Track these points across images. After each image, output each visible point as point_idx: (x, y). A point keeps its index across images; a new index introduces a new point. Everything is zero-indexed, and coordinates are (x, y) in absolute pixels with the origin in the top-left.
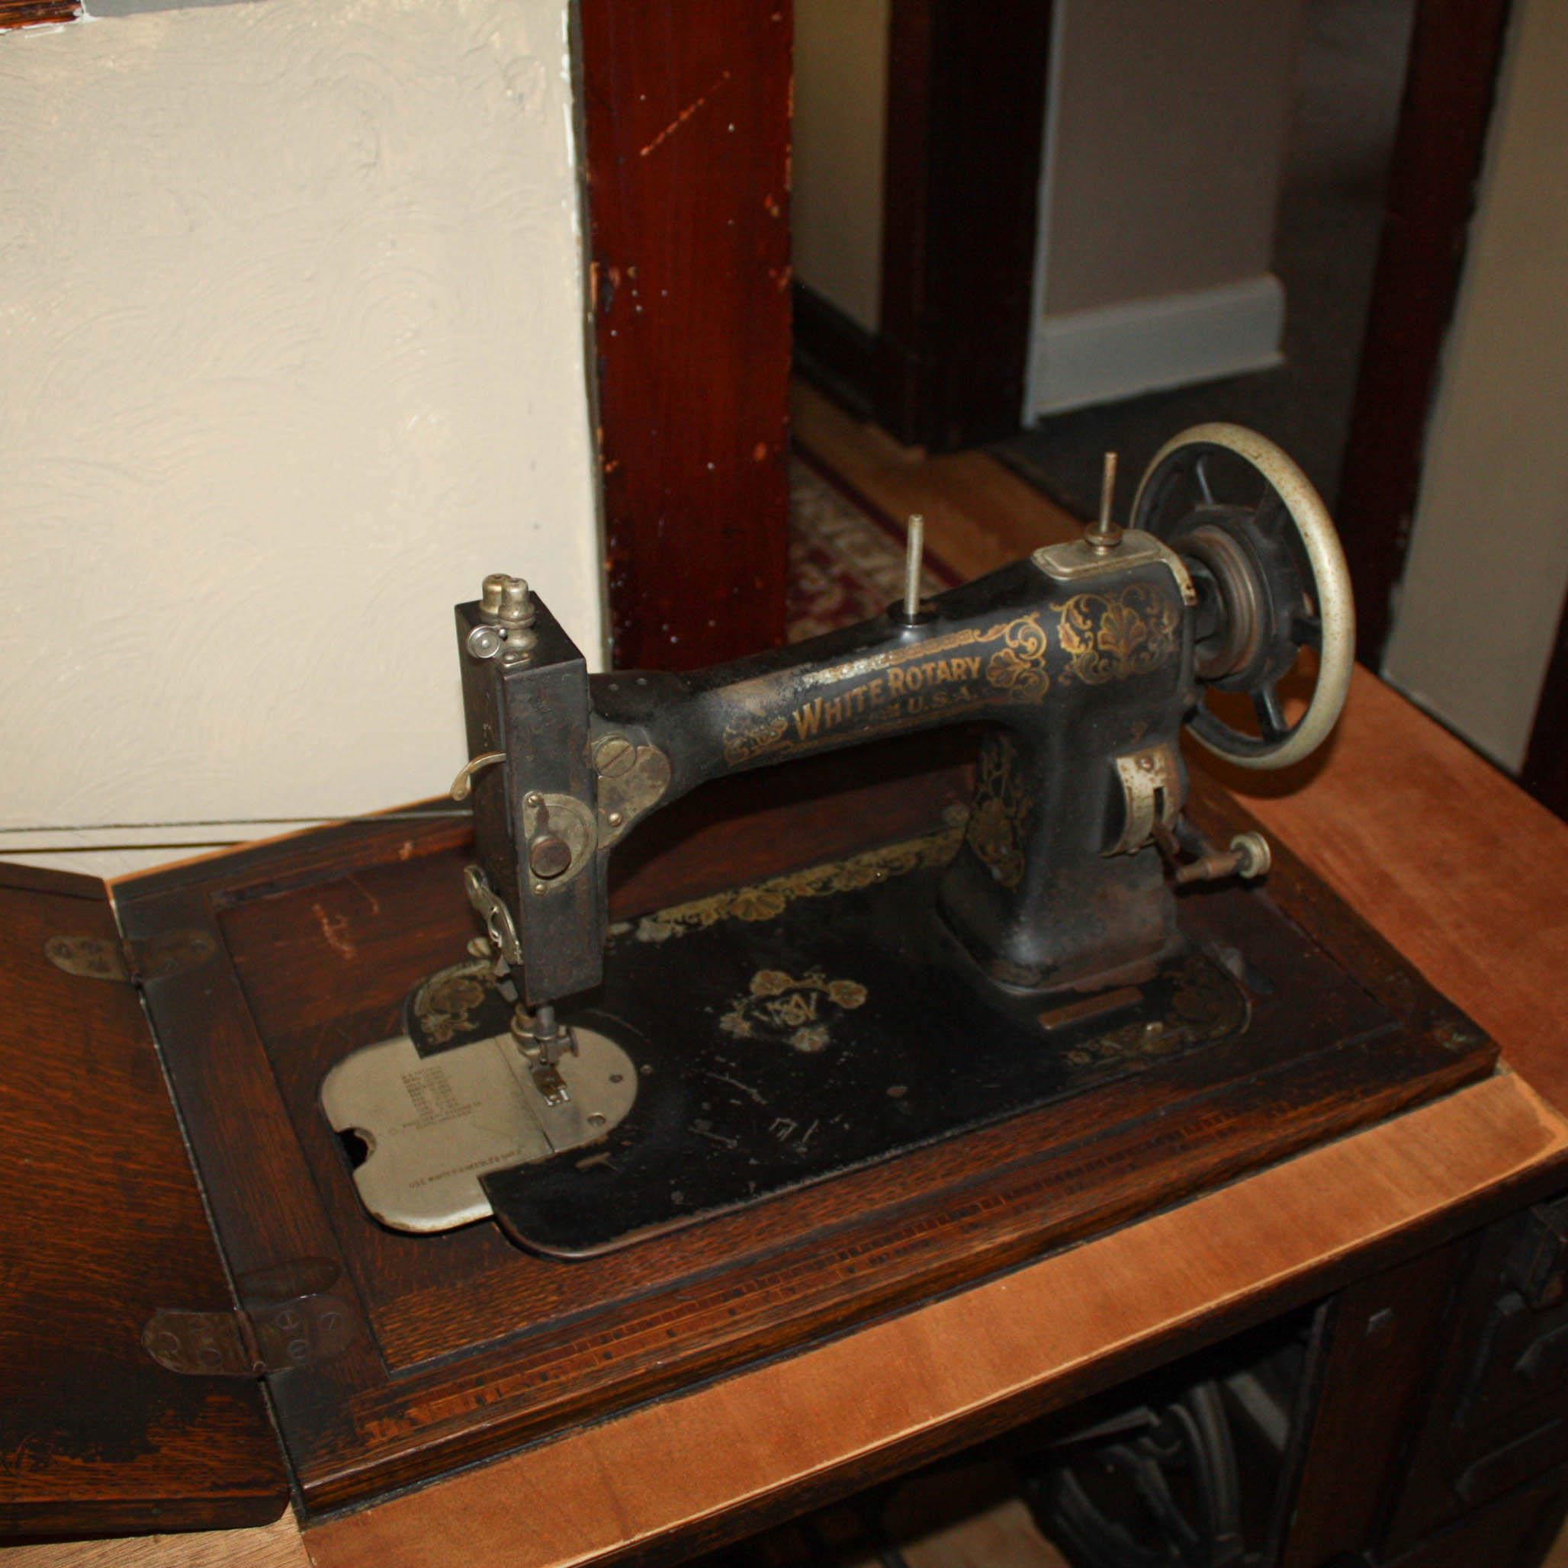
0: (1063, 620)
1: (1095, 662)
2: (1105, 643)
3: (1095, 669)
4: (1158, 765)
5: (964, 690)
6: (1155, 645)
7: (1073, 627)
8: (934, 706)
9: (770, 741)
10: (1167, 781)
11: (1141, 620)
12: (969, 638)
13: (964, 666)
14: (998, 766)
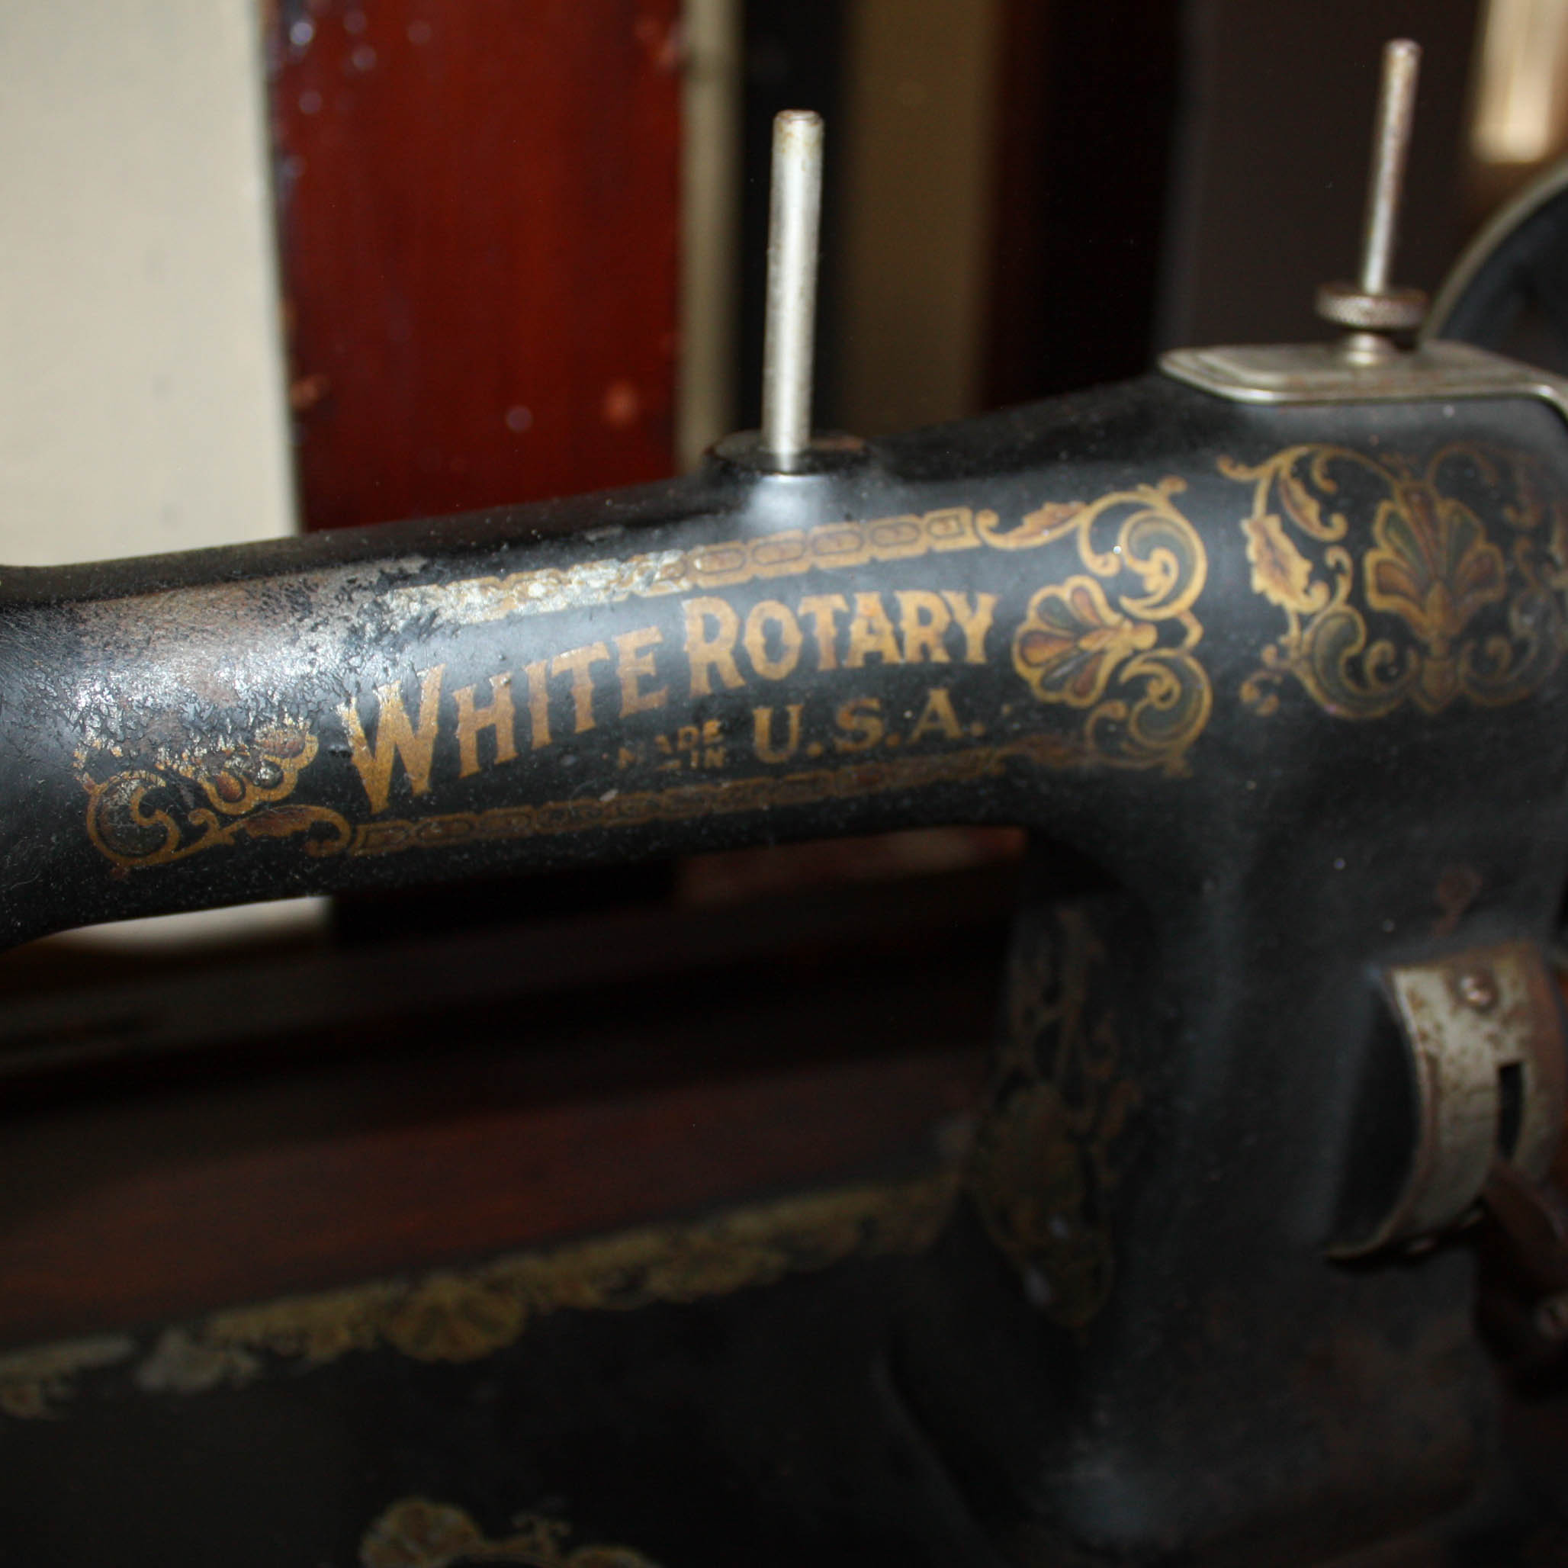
0: (1260, 504)
1: (1353, 650)
2: (1384, 589)
3: (1355, 666)
4: (1511, 996)
5: (939, 699)
6: (1528, 620)
7: (1289, 528)
8: (842, 744)
9: (254, 797)
10: (1530, 1043)
11: (1491, 537)
12: (961, 533)
13: (940, 619)
14: (1052, 995)
